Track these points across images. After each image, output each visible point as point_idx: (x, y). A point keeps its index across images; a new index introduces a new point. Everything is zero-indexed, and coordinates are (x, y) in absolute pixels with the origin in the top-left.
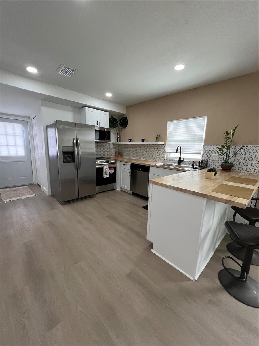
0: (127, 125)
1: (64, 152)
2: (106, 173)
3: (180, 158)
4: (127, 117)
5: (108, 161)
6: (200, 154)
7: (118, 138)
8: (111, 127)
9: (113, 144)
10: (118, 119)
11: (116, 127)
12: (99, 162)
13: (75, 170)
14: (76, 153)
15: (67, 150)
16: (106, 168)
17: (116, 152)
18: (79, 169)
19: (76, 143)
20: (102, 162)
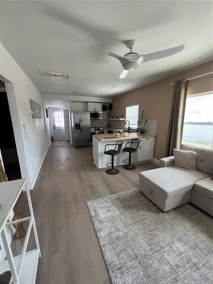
0: (112, 108)
1: (75, 125)
3: (129, 127)
4: (112, 104)
5: (99, 129)
6: (137, 125)
7: (108, 116)
8: (104, 111)
9: (106, 119)
10: (107, 105)
11: (107, 110)
12: (93, 129)
13: (81, 133)
14: (81, 125)
15: (77, 124)
16: (97, 133)
17: (108, 124)
18: (82, 132)
19: (81, 121)
20: (95, 129)
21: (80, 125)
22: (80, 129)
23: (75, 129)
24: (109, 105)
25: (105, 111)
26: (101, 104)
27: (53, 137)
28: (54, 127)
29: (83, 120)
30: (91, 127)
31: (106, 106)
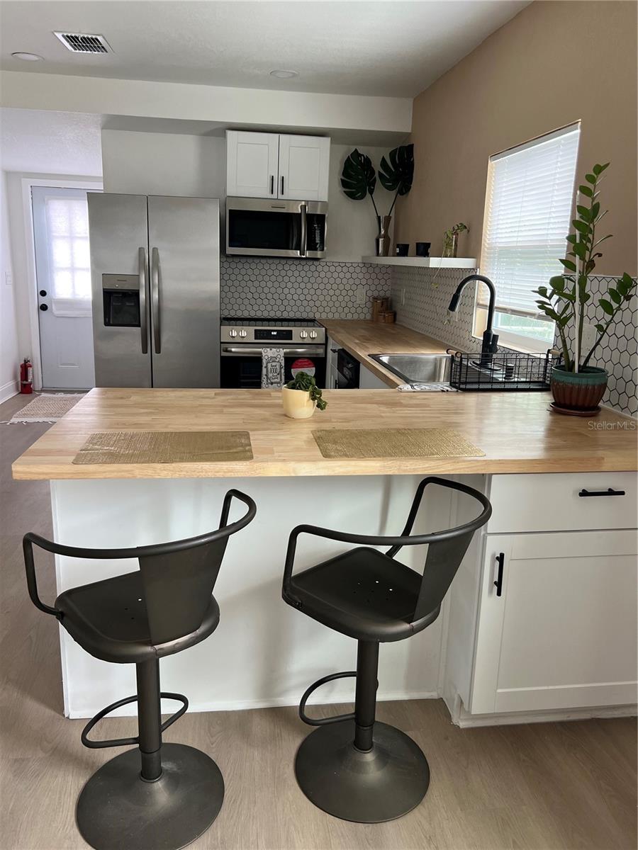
0: (410, 180)
1: (107, 293)
2: (270, 375)
3: (487, 335)
4: (411, 147)
5: (291, 331)
7: (381, 240)
8: (352, 196)
9: (367, 265)
10: (377, 156)
11: (371, 193)
12: (246, 333)
13: (145, 351)
14: (142, 296)
15: (117, 286)
16: (273, 359)
17: (375, 299)
18: (158, 351)
19: (149, 264)
20: (258, 334)
21: (137, 294)
22: (139, 325)
23: (107, 324)
24: (392, 155)
25: (362, 197)
26: (326, 141)
27: (26, 362)
28: (44, 300)
29: (164, 265)
30: (226, 314)
31: (368, 161)
